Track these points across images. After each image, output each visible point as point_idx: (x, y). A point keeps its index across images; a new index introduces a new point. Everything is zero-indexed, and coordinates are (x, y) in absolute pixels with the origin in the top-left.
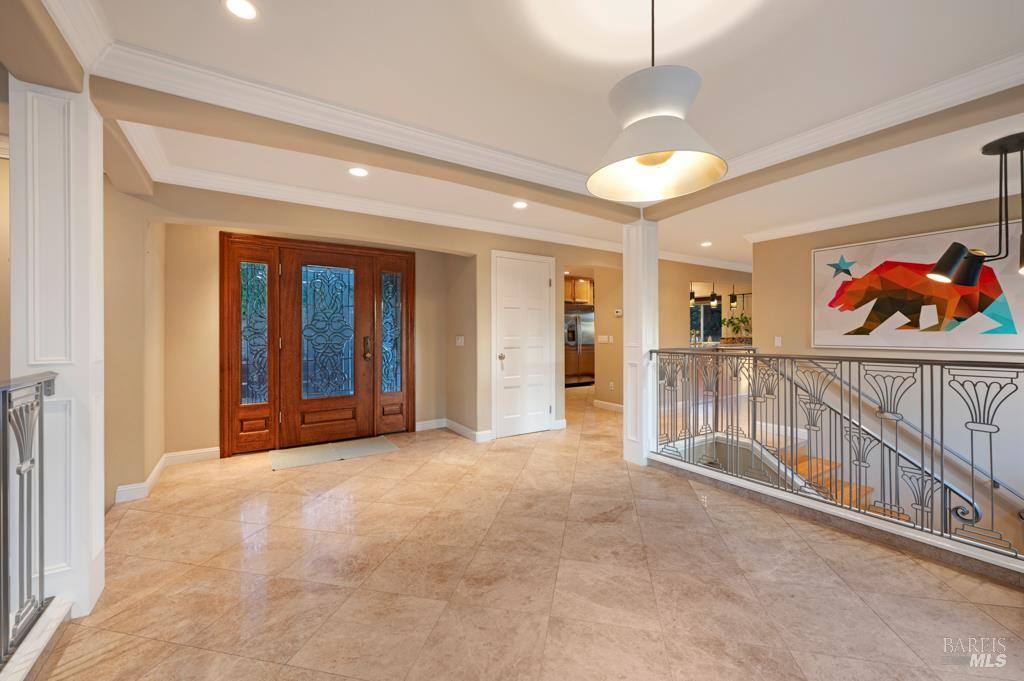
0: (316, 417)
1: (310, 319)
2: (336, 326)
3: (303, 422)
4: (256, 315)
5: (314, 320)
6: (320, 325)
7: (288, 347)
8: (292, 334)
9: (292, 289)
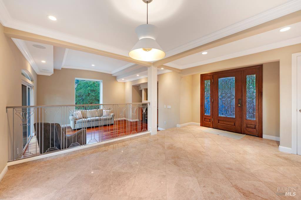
0: (222, 122)
1: (221, 94)
2: (229, 95)
3: (219, 123)
4: (208, 94)
5: (222, 93)
6: (224, 95)
7: (215, 101)
8: (216, 98)
9: (216, 85)
